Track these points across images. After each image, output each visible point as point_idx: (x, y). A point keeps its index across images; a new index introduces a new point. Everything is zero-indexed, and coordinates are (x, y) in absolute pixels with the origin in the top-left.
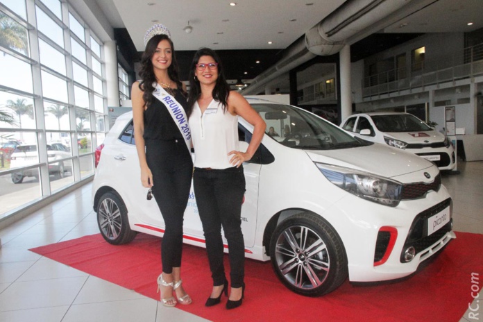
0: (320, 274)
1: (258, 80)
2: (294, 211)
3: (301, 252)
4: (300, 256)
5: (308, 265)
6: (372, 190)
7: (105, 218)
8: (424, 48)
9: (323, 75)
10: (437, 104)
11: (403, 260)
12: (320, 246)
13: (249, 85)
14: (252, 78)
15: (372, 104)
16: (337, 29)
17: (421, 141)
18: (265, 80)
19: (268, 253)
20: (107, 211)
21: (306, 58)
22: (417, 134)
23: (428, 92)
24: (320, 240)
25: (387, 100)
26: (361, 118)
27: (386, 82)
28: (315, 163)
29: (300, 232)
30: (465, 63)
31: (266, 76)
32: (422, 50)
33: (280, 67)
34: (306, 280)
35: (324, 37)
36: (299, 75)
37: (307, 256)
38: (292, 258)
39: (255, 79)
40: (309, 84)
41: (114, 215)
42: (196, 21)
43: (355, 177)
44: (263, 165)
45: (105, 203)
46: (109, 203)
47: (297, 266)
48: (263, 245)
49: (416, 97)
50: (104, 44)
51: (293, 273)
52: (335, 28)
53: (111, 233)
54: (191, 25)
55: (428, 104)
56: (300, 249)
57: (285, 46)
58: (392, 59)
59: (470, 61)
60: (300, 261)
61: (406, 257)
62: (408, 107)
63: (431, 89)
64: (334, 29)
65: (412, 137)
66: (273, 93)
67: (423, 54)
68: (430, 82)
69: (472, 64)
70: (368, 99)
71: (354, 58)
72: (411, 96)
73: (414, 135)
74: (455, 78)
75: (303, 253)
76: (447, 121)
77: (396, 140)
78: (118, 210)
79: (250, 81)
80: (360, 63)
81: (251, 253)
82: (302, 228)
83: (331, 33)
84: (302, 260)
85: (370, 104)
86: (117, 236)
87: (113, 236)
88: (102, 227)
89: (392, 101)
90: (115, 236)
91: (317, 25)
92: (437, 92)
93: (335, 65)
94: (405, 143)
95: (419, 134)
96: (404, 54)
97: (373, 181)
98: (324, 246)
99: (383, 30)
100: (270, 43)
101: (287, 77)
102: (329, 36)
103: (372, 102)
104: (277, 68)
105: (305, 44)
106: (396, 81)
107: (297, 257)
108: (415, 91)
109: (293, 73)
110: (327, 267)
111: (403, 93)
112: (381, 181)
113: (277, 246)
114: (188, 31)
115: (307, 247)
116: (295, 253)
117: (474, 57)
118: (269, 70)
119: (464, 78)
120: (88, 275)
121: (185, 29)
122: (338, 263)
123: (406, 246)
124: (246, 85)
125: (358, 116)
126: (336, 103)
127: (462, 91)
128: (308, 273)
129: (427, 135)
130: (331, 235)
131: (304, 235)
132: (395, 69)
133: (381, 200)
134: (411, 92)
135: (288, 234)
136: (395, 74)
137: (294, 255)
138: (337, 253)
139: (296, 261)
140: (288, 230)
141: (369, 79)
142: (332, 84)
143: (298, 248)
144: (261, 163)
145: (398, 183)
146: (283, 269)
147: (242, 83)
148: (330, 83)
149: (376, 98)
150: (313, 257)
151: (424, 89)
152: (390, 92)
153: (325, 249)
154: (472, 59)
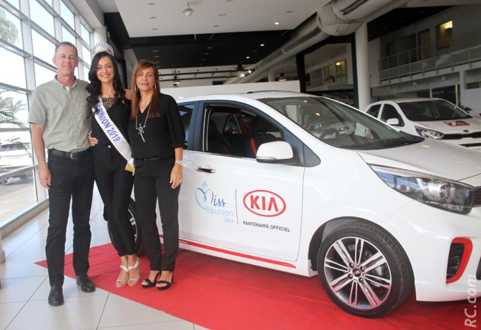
0: (379, 292)
1: (261, 65)
2: (346, 220)
3: (355, 267)
4: (355, 270)
5: (365, 282)
6: (439, 196)
8: (451, 22)
9: (332, 57)
10: (470, 86)
11: (479, 276)
12: (379, 260)
13: (253, 70)
14: (255, 63)
15: (392, 88)
16: (355, 6)
17: (459, 130)
18: (270, 64)
19: (314, 267)
21: (318, 38)
22: (454, 123)
23: (458, 73)
24: (379, 254)
25: (410, 83)
26: (386, 105)
27: (407, 62)
28: (370, 165)
29: (354, 244)
31: (270, 60)
32: (449, 25)
33: (287, 50)
34: (362, 298)
35: (340, 15)
36: (307, 57)
37: (363, 271)
38: (342, 274)
39: (258, 64)
40: (316, 68)
43: (419, 180)
44: (306, 168)
47: (352, 282)
48: (309, 259)
49: (443, 78)
50: (93, 30)
51: (346, 291)
52: (353, 5)
54: (191, 7)
55: (459, 86)
56: (355, 264)
57: (293, 28)
58: (413, 36)
60: (355, 277)
62: (434, 90)
63: (461, 69)
64: (351, 6)
65: (449, 126)
66: (277, 80)
67: (449, 29)
68: (458, 61)
70: (387, 83)
71: (371, 37)
72: (438, 78)
73: (450, 124)
75: (359, 268)
77: (430, 130)
79: (253, 66)
80: (377, 41)
81: (295, 267)
82: (357, 239)
83: (347, 10)
84: (357, 275)
85: (389, 88)
89: (414, 83)
91: (330, 3)
92: (471, 72)
93: (349, 45)
94: (441, 134)
95: (457, 122)
96: (428, 30)
97: (441, 185)
98: (384, 260)
99: (406, 4)
100: (277, 23)
101: (295, 60)
102: (345, 14)
103: (392, 86)
104: (283, 51)
105: (316, 24)
106: (418, 62)
107: (351, 272)
108: (442, 72)
109: (300, 57)
110: (388, 284)
111: (428, 75)
112: (448, 184)
113: (326, 260)
114: (187, 13)
115: (362, 261)
116: (349, 268)
118: (275, 53)
121: (184, 12)
122: (402, 280)
124: (250, 72)
125: (383, 103)
126: (352, 87)
128: (365, 291)
129: (466, 124)
130: (393, 247)
131: (359, 248)
132: (417, 48)
133: (450, 206)
134: (437, 73)
135: (339, 246)
136: (417, 53)
137: (346, 270)
138: (400, 268)
139: (349, 277)
140: (340, 241)
141: (388, 61)
142: (343, 67)
143: (352, 261)
144: (305, 165)
145: (469, 187)
146: (334, 286)
147: (245, 69)
148: (341, 65)
149: (396, 81)
150: (370, 272)
151: (453, 70)
152: (413, 74)
153: (385, 263)
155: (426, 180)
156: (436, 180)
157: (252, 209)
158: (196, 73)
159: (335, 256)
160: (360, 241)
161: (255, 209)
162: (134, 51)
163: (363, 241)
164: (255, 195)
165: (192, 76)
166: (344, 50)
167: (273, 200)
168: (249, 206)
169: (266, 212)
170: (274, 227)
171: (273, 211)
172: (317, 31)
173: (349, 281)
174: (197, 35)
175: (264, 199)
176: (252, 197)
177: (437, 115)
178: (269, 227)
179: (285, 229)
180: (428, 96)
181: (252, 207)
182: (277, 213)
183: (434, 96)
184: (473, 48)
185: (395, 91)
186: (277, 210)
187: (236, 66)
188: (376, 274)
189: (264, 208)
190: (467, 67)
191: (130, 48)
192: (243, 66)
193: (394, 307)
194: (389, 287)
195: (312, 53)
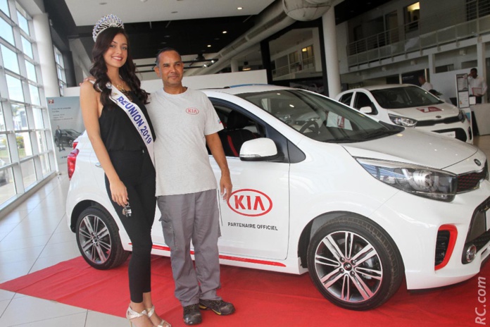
0: (371, 284)
1: (224, 54)
2: (333, 215)
3: (346, 261)
4: (345, 265)
5: (356, 275)
6: (424, 185)
7: (87, 239)
8: (418, 3)
9: (298, 43)
10: (440, 70)
11: (464, 261)
12: (369, 252)
13: (216, 60)
14: (217, 51)
15: (361, 74)
17: (432, 116)
18: (233, 52)
19: (304, 264)
20: (90, 229)
23: (426, 58)
24: (369, 246)
25: (379, 68)
26: (358, 93)
27: (376, 47)
28: (355, 158)
29: (344, 237)
30: (468, 20)
31: (233, 48)
32: (416, 6)
33: (250, 37)
34: (354, 292)
36: (272, 44)
37: (354, 264)
38: (333, 269)
39: (220, 53)
41: (101, 235)
43: (404, 171)
45: (86, 220)
46: (92, 220)
47: (343, 276)
48: (298, 256)
49: (412, 63)
50: (32, 18)
51: (337, 285)
53: (98, 256)
55: (428, 70)
57: (257, 12)
58: (380, 19)
59: (476, 17)
60: (346, 271)
61: (468, 257)
62: (403, 75)
63: (430, 52)
65: (422, 112)
66: (240, 69)
67: (417, 11)
68: (427, 44)
69: (478, 20)
70: (356, 69)
71: (338, 21)
72: (407, 63)
73: (423, 111)
74: (459, 38)
75: (350, 262)
76: (459, 91)
77: (403, 118)
78: (106, 228)
79: (215, 55)
80: (344, 25)
81: (284, 266)
82: (347, 233)
84: (348, 270)
85: (358, 74)
86: (106, 259)
87: (100, 260)
88: (84, 250)
89: (383, 69)
90: (103, 260)
92: (438, 56)
93: (315, 30)
94: (414, 121)
95: (429, 108)
96: (395, 13)
97: (425, 175)
98: (374, 252)
100: (240, 8)
101: (259, 47)
103: (360, 72)
104: (247, 38)
105: (282, 8)
106: (386, 46)
107: (342, 267)
108: (411, 56)
109: (264, 45)
110: (379, 275)
111: (397, 59)
112: (433, 173)
113: (317, 256)
115: (353, 254)
116: (339, 262)
117: (480, 12)
118: (238, 40)
119: (469, 38)
120: (86, 310)
122: (392, 270)
123: (467, 245)
124: (212, 62)
125: (355, 91)
126: (321, 75)
127: (466, 53)
128: (357, 285)
129: (438, 110)
130: (383, 239)
131: (349, 241)
132: (385, 32)
133: (435, 195)
134: (407, 57)
135: (329, 241)
136: (386, 37)
137: (337, 264)
138: (390, 259)
139: (341, 271)
140: (329, 236)
141: (356, 45)
142: (310, 53)
143: (342, 256)
144: (290, 161)
145: (451, 175)
146: (325, 282)
147: (206, 58)
148: (306, 52)
149: (365, 67)
150: (361, 265)
151: (422, 53)
152: (382, 59)
153: (376, 255)
154: (478, 15)
155: (411, 170)
156: (420, 170)
157: (237, 210)
159: (325, 252)
160: (349, 235)
161: (240, 209)
162: (81, 40)
163: (352, 234)
164: (239, 195)
166: (310, 35)
167: (258, 199)
168: (233, 206)
169: (252, 212)
170: (261, 227)
171: (259, 210)
172: (283, 15)
173: (341, 275)
174: (152, 23)
175: (249, 198)
176: (236, 197)
177: (409, 101)
178: (256, 226)
179: (273, 228)
180: (398, 83)
181: (237, 207)
182: (264, 211)
183: (404, 82)
184: (441, 30)
185: (364, 78)
186: (263, 209)
187: (196, 56)
188: (367, 267)
189: (249, 208)
190: (435, 50)
192: (203, 55)
193: (386, 298)
194: (380, 278)
195: (278, 39)
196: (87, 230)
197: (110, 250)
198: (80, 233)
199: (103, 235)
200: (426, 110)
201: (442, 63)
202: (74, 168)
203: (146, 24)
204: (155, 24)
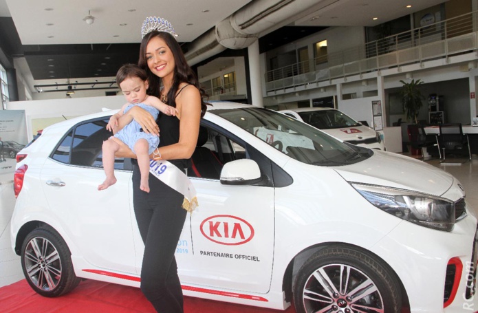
3: (340, 297)
4: (339, 301)
5: (352, 312)
8: (325, 41)
9: (221, 70)
10: (345, 97)
12: (368, 288)
15: (276, 99)
16: (252, 21)
19: (288, 298)
20: (38, 253)
21: (215, 51)
23: (334, 86)
24: (369, 281)
25: (294, 94)
27: (290, 75)
28: (350, 182)
29: (339, 271)
30: (367, 57)
35: (238, 29)
36: (199, 69)
37: (350, 301)
38: (325, 305)
40: (206, 79)
41: (49, 259)
42: (97, 11)
44: (276, 188)
45: (34, 242)
46: (40, 243)
48: (283, 290)
49: (322, 90)
52: (251, 20)
53: (45, 282)
54: (92, 15)
55: (336, 97)
56: (340, 294)
57: (190, 41)
58: (294, 52)
59: (376, 55)
60: (339, 309)
62: (314, 101)
63: (338, 82)
67: (324, 48)
68: (335, 75)
69: (377, 57)
70: (273, 94)
71: (261, 51)
72: (318, 90)
73: (346, 132)
74: (363, 71)
75: (345, 298)
76: (374, 116)
78: (56, 252)
80: (263, 54)
81: (267, 301)
82: (342, 267)
83: (245, 25)
85: (274, 98)
86: (55, 286)
87: (48, 286)
88: (30, 275)
89: (297, 94)
90: (51, 286)
91: (229, 17)
92: (344, 85)
93: (241, 59)
95: (351, 130)
96: (306, 47)
97: (427, 203)
98: (374, 288)
99: (294, 23)
102: (243, 28)
103: (276, 96)
105: (214, 36)
106: (300, 75)
107: (335, 304)
108: (322, 84)
111: (310, 87)
113: (305, 291)
114: (88, 21)
115: (349, 290)
116: (332, 298)
117: (379, 51)
119: (368, 72)
121: (85, 20)
122: (395, 308)
126: (246, 97)
127: (368, 84)
129: (359, 131)
130: (384, 273)
131: (344, 275)
132: (298, 63)
134: (318, 85)
135: (320, 275)
136: (298, 68)
137: (330, 300)
139: (334, 308)
140: (321, 270)
141: (272, 73)
142: (231, 79)
143: (336, 291)
144: (275, 185)
145: (450, 202)
148: (228, 77)
149: (281, 92)
150: (357, 302)
151: (331, 83)
152: (296, 86)
153: (376, 291)
154: (377, 53)
155: (413, 198)
157: (211, 237)
158: (94, 83)
159: (315, 285)
160: (345, 268)
161: (215, 237)
162: (27, 60)
163: (349, 268)
164: (214, 221)
165: (90, 86)
166: (232, 63)
167: (237, 227)
168: (207, 233)
169: (230, 240)
170: (239, 257)
171: (238, 239)
174: (94, 45)
175: (226, 225)
176: (211, 223)
177: (330, 124)
178: (234, 256)
179: (254, 258)
180: (310, 107)
181: (212, 235)
182: (243, 240)
183: (314, 106)
184: (347, 64)
186: (242, 236)
188: (363, 304)
189: (227, 236)
190: (342, 81)
191: (22, 56)
195: (205, 65)
196: (33, 253)
197: (60, 276)
198: (26, 256)
199: (52, 260)
200: (349, 131)
201: (347, 91)
202: (21, 185)
203: (88, 46)
204: (96, 46)
